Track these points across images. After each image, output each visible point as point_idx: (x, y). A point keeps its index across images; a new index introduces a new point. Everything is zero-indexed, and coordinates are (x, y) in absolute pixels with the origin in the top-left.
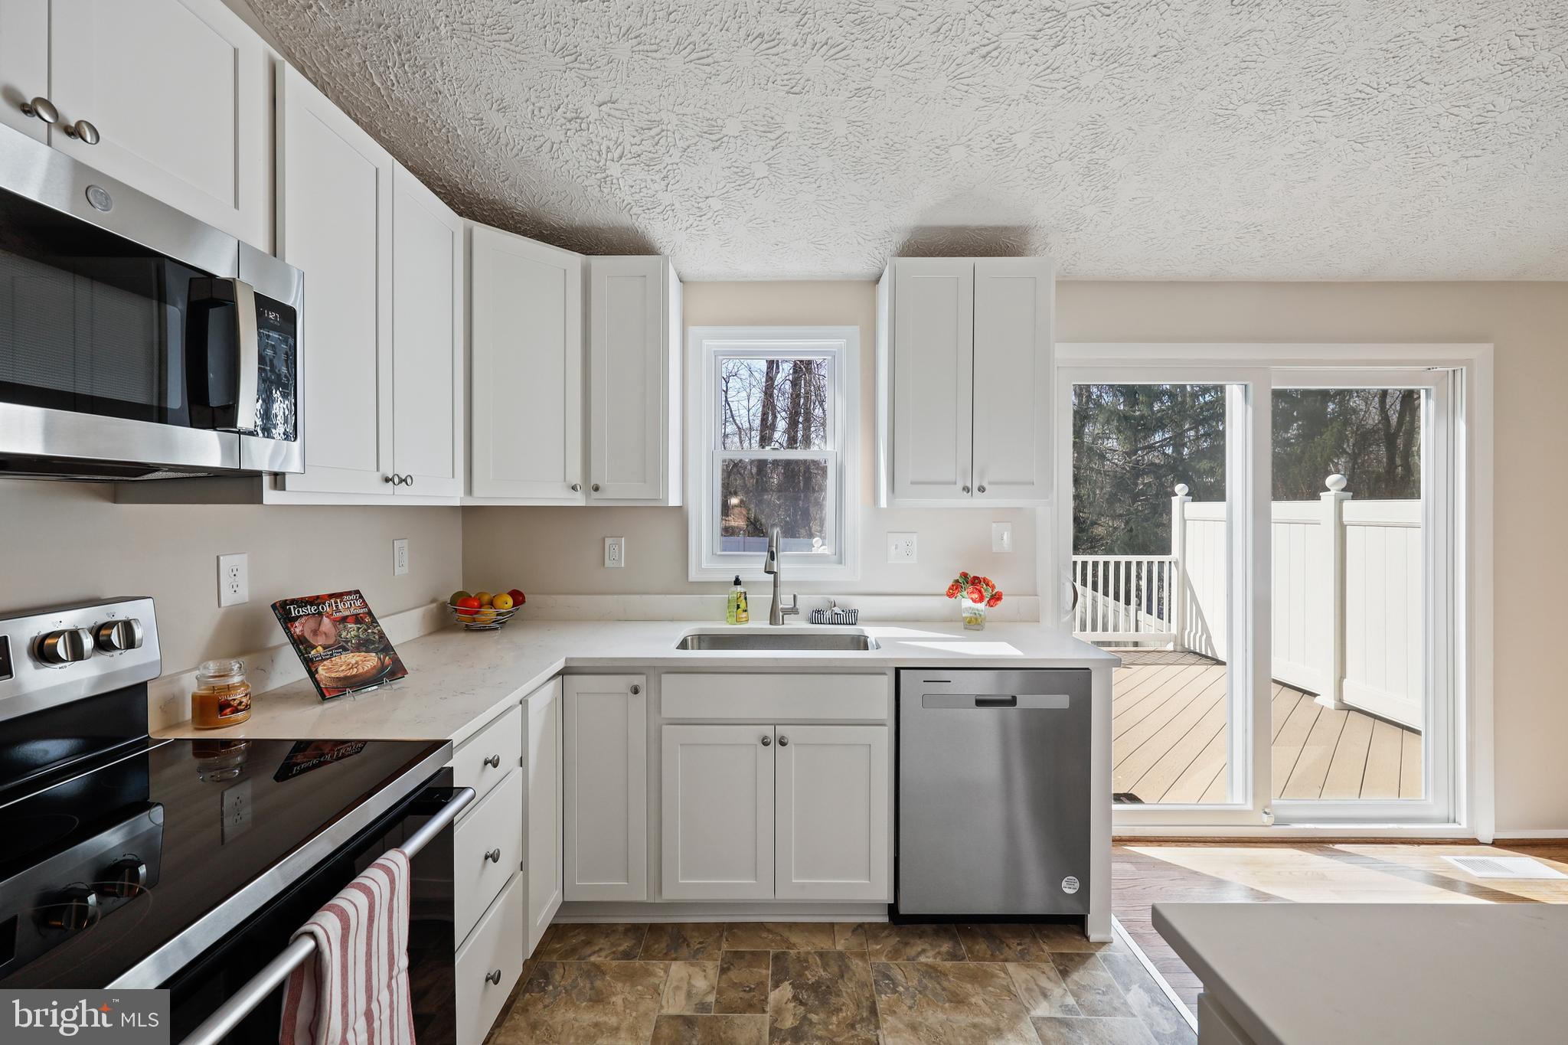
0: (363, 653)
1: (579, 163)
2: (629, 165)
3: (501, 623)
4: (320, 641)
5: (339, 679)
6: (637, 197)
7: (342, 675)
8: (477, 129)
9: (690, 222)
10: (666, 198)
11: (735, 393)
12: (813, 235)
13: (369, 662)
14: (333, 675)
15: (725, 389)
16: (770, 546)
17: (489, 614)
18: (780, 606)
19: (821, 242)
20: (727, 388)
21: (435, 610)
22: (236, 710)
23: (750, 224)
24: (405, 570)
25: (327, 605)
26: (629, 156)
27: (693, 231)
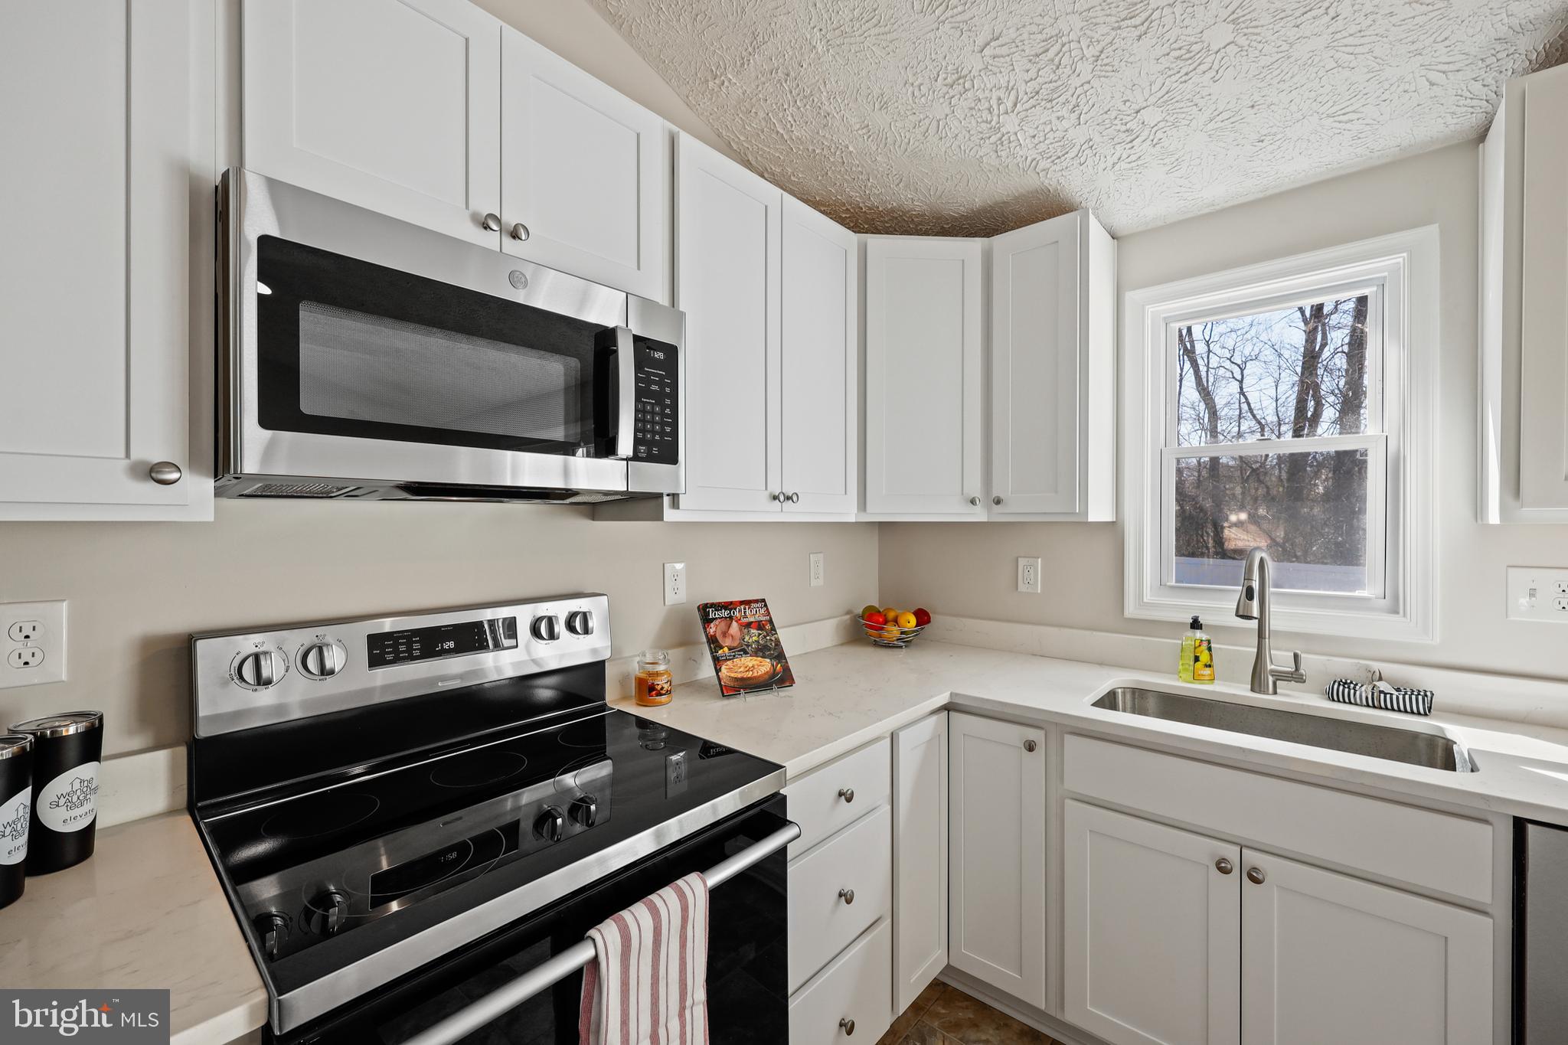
0: (759, 658)
1: (969, 132)
2: (1027, 110)
3: (905, 642)
4: (727, 642)
5: (736, 679)
6: (1042, 147)
7: (739, 676)
8: (865, 138)
9: (1117, 155)
10: (1078, 135)
11: (1254, 382)
12: (1330, 103)
13: (763, 667)
14: (732, 675)
15: (1239, 378)
16: (1248, 577)
17: (892, 632)
18: (1270, 667)
19: (1347, 110)
20: (1243, 376)
21: (849, 622)
22: (659, 694)
23: (1211, 126)
24: (820, 582)
25: (737, 610)
26: (1026, 98)
27: (1123, 165)
